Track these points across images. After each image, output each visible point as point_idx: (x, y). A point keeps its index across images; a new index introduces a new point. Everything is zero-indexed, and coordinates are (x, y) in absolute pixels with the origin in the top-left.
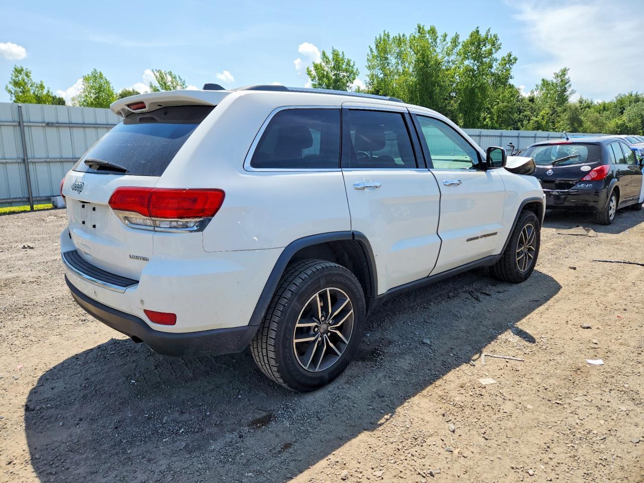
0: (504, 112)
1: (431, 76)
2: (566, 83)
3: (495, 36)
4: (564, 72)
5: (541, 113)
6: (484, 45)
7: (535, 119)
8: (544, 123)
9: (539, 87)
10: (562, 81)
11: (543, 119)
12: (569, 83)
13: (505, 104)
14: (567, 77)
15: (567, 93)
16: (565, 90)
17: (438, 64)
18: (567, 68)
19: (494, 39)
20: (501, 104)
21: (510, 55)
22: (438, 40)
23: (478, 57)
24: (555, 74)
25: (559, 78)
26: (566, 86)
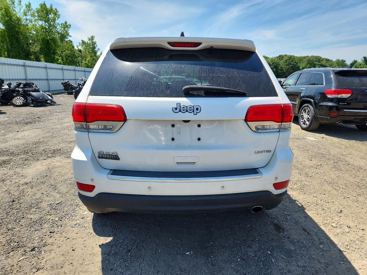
0: (69, 57)
1: (15, 27)
2: (95, 44)
3: (56, 9)
4: (92, 38)
5: (87, 59)
6: (50, 13)
7: (85, 62)
8: (90, 65)
9: (81, 44)
10: (92, 42)
11: (89, 62)
12: (96, 44)
13: (69, 52)
14: (94, 41)
15: (96, 49)
16: (94, 48)
17: (19, 20)
18: (94, 36)
19: (56, 11)
20: (67, 51)
21: (66, 23)
22: (16, 4)
23: (47, 21)
24: (88, 38)
25: (91, 41)
26: (95, 46)
